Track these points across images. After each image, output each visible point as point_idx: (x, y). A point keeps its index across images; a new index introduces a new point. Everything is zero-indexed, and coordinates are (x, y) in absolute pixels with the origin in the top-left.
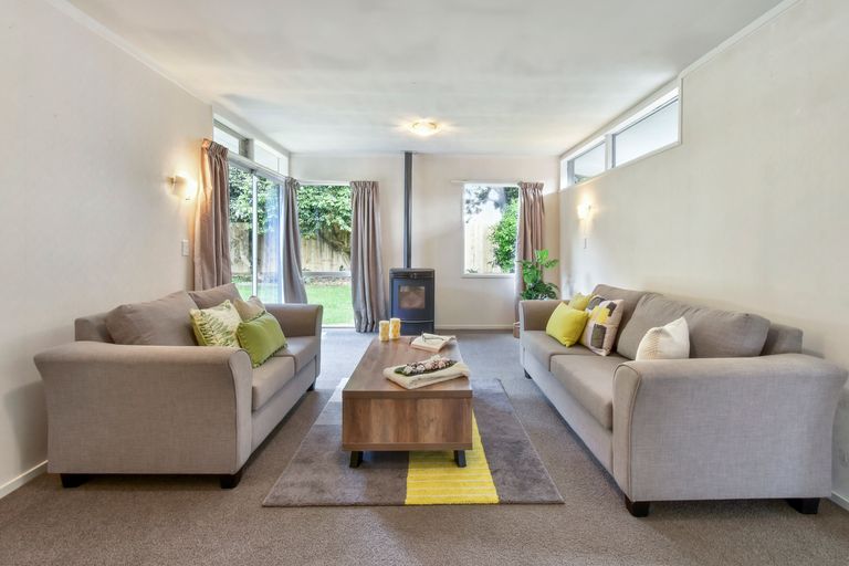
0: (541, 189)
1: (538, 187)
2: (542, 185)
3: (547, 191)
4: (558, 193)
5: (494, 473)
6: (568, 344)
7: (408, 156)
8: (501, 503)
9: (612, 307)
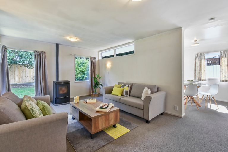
0: (95, 59)
1: (95, 58)
2: (96, 58)
3: (96, 60)
4: (99, 60)
5: (123, 126)
6: (120, 95)
7: (58, 45)
8: (130, 131)
9: (129, 86)
